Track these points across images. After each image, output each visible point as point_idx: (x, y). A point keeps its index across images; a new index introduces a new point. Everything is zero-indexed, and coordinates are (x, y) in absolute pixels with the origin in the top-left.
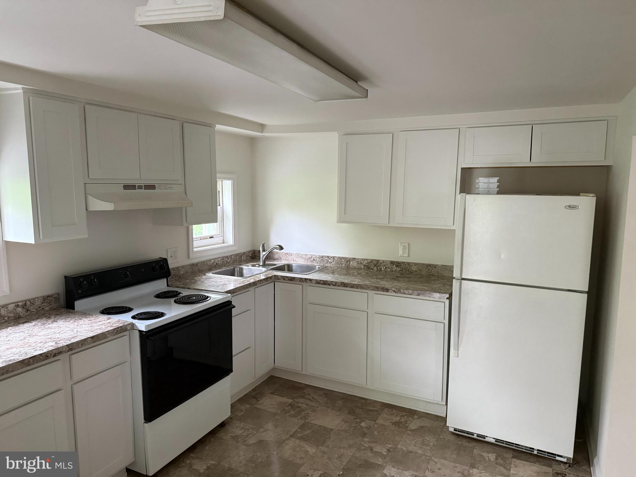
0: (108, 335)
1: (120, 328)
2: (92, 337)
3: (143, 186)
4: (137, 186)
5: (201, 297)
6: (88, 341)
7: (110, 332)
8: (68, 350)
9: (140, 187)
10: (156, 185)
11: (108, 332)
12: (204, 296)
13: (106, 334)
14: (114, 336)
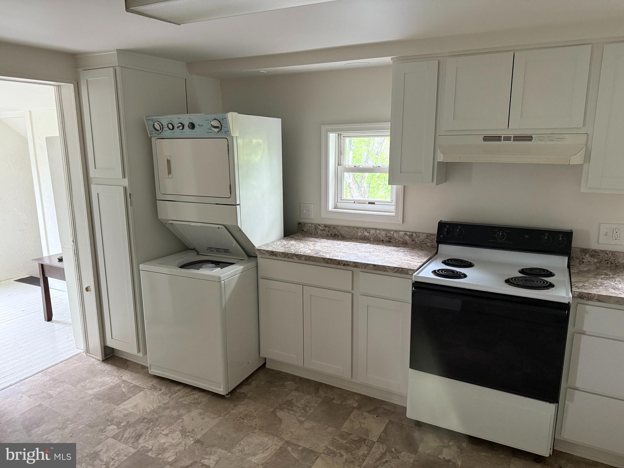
0: (388, 270)
1: (401, 269)
2: (374, 265)
3: (512, 137)
4: (502, 137)
5: (544, 283)
6: (371, 267)
7: (391, 268)
8: (354, 266)
9: (507, 139)
10: (533, 136)
11: (389, 268)
12: (545, 282)
13: (387, 268)
14: (394, 273)
